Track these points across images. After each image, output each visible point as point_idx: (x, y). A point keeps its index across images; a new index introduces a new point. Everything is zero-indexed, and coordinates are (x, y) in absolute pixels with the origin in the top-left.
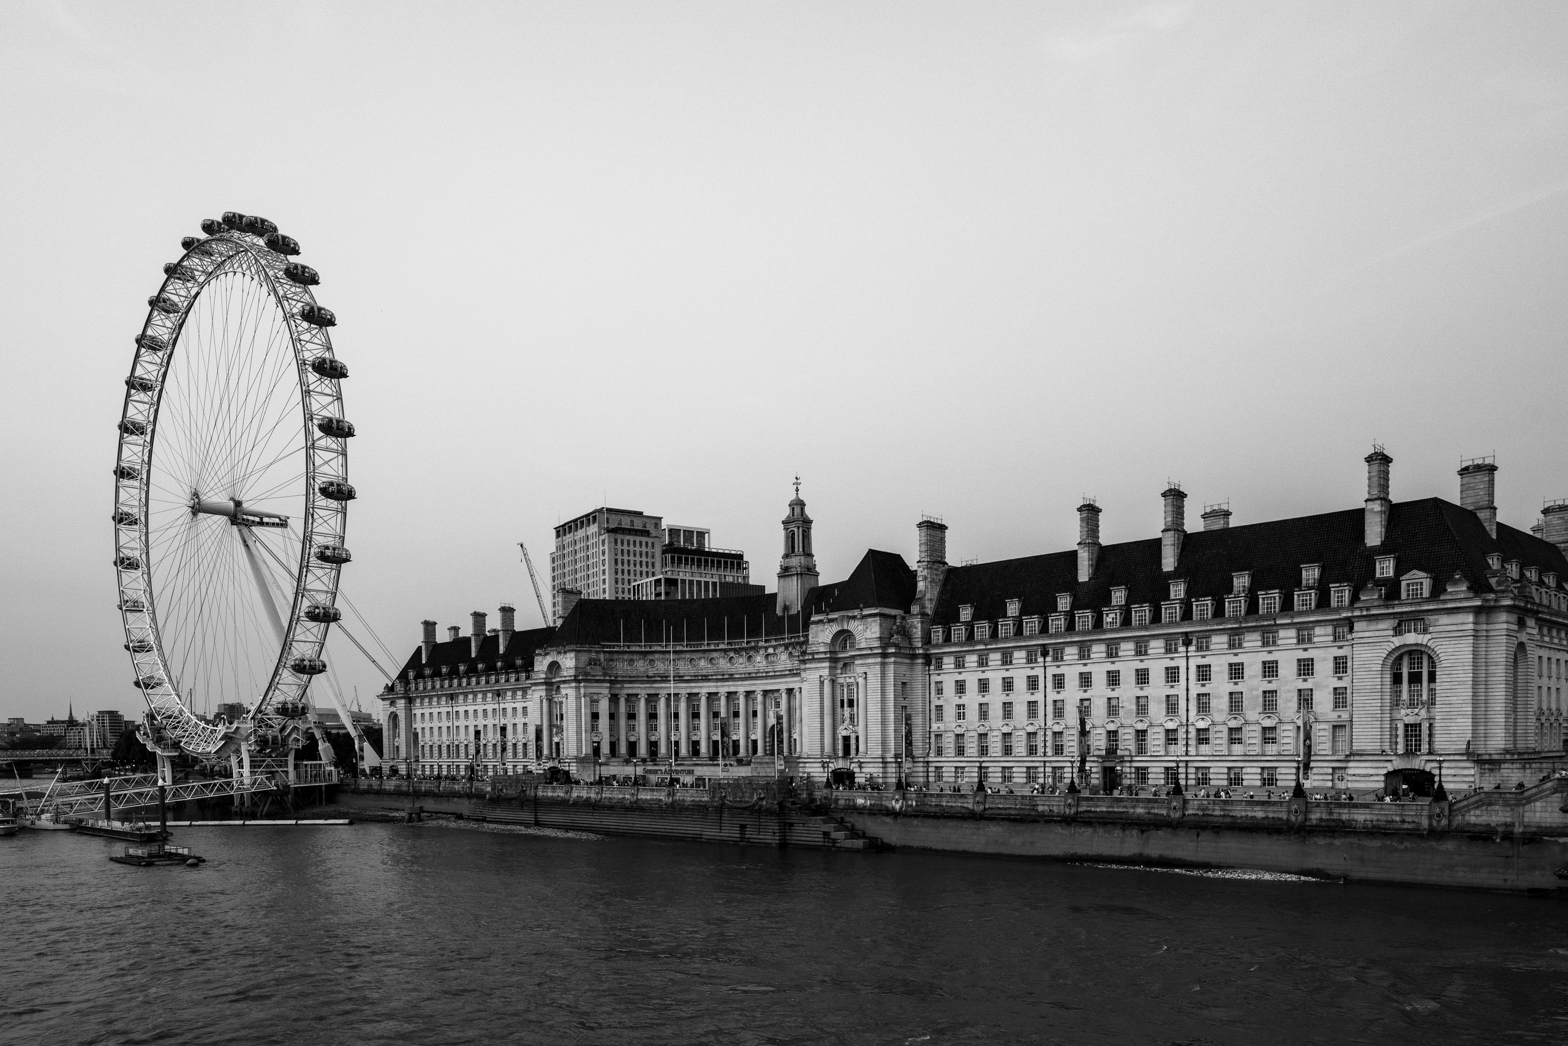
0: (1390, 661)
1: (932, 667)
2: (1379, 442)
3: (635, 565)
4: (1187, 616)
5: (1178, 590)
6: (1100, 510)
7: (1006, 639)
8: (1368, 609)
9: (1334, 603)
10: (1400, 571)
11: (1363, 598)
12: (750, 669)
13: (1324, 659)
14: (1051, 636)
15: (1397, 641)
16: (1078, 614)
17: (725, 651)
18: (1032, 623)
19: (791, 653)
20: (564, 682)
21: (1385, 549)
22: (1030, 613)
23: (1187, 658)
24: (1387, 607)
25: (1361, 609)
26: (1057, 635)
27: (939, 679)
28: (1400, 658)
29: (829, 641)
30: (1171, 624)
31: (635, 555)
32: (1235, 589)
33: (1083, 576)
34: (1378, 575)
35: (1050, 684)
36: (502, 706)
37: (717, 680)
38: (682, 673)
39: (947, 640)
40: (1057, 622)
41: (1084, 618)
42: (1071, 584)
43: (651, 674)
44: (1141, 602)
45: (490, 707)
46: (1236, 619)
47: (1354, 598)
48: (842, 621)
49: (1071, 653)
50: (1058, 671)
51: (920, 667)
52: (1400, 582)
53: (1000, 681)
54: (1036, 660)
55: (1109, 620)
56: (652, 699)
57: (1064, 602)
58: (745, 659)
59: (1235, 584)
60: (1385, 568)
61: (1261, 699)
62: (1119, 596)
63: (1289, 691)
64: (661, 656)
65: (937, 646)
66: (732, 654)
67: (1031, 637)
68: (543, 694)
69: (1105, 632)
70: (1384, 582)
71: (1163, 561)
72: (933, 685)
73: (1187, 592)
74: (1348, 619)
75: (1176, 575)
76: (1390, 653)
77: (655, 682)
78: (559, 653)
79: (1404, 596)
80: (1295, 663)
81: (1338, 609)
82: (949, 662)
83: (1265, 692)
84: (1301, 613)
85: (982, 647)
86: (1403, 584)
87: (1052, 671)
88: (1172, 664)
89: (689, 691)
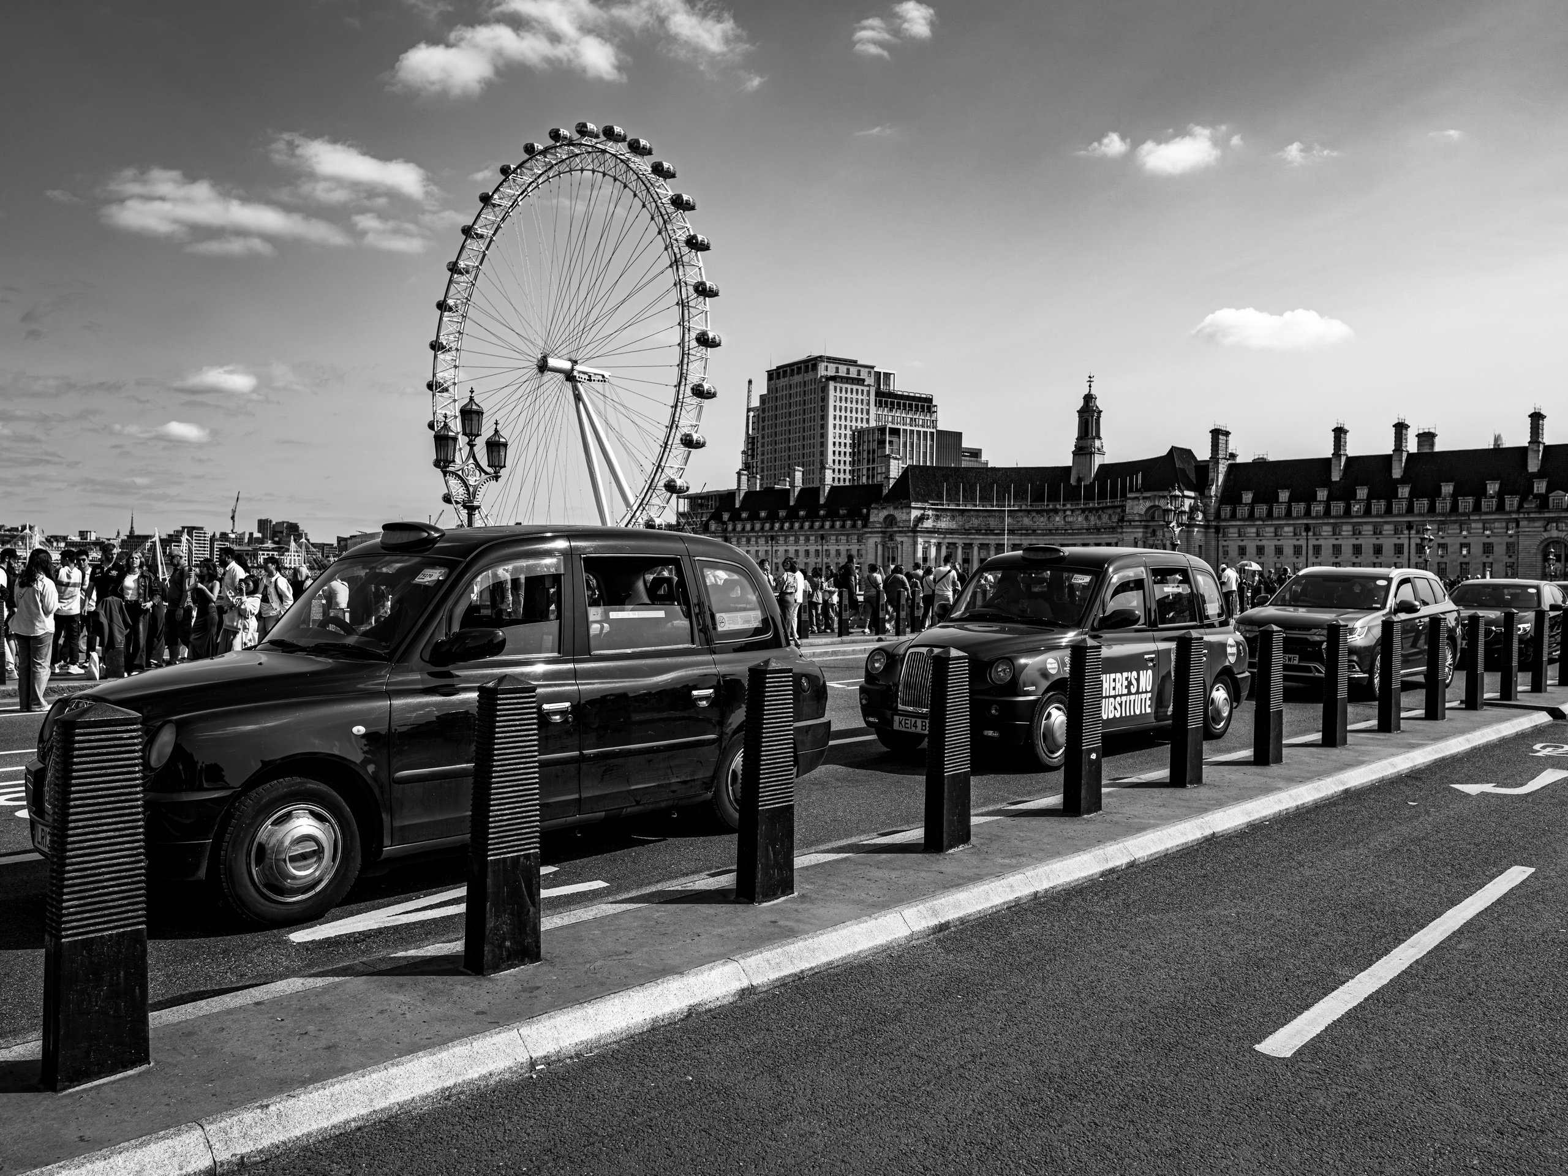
0: (1541, 547)
1: (1220, 535)
2: (1537, 406)
3: (851, 412)
4: (1410, 510)
5: (1404, 491)
6: (1348, 431)
7: (1279, 518)
8: (1528, 513)
9: (1507, 508)
10: (1550, 489)
11: (1525, 506)
12: (1050, 526)
13: (1500, 544)
14: (1313, 518)
15: (1546, 535)
16: (1333, 504)
17: (1029, 511)
18: (1299, 508)
19: (1087, 517)
20: (900, 532)
21: (1540, 475)
22: (1298, 501)
23: (1410, 538)
24: (1540, 513)
25: (1524, 513)
26: (1317, 517)
27: (1225, 543)
28: (1548, 545)
29: (1143, 512)
30: (1399, 515)
31: (852, 402)
32: (1443, 495)
33: (1336, 477)
34: (1535, 491)
35: (1311, 552)
36: (825, 547)
37: (1022, 534)
38: (992, 527)
39: (1233, 516)
40: (1318, 508)
41: (1338, 507)
42: (1327, 483)
43: (967, 527)
44: (1379, 498)
45: (812, 549)
46: (1443, 514)
47: (1520, 506)
48: (1154, 499)
49: (1327, 530)
50: (1317, 543)
51: (1213, 535)
52: (1548, 498)
53: (1273, 548)
54: (1300, 534)
55: (1355, 509)
56: (968, 546)
57: (1322, 494)
58: (1046, 518)
59: (1443, 491)
60: (1540, 487)
61: (1459, 568)
62: (1362, 493)
63: (1476, 563)
64: (976, 513)
65: (1225, 520)
66: (1034, 514)
67: (1298, 518)
68: (879, 540)
69: (1353, 517)
70: (1538, 496)
71: (1393, 471)
72: (1220, 548)
73: (1410, 493)
74: (1516, 519)
75: (1403, 481)
76: (1542, 542)
77: (970, 534)
78: (896, 508)
79: (1551, 506)
80: (1482, 545)
81: (1510, 512)
82: (1233, 532)
83: (1461, 563)
84: (1486, 513)
85: (1261, 523)
86: (1551, 499)
87: (1312, 542)
88: (1399, 542)
89: (997, 542)
